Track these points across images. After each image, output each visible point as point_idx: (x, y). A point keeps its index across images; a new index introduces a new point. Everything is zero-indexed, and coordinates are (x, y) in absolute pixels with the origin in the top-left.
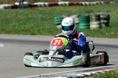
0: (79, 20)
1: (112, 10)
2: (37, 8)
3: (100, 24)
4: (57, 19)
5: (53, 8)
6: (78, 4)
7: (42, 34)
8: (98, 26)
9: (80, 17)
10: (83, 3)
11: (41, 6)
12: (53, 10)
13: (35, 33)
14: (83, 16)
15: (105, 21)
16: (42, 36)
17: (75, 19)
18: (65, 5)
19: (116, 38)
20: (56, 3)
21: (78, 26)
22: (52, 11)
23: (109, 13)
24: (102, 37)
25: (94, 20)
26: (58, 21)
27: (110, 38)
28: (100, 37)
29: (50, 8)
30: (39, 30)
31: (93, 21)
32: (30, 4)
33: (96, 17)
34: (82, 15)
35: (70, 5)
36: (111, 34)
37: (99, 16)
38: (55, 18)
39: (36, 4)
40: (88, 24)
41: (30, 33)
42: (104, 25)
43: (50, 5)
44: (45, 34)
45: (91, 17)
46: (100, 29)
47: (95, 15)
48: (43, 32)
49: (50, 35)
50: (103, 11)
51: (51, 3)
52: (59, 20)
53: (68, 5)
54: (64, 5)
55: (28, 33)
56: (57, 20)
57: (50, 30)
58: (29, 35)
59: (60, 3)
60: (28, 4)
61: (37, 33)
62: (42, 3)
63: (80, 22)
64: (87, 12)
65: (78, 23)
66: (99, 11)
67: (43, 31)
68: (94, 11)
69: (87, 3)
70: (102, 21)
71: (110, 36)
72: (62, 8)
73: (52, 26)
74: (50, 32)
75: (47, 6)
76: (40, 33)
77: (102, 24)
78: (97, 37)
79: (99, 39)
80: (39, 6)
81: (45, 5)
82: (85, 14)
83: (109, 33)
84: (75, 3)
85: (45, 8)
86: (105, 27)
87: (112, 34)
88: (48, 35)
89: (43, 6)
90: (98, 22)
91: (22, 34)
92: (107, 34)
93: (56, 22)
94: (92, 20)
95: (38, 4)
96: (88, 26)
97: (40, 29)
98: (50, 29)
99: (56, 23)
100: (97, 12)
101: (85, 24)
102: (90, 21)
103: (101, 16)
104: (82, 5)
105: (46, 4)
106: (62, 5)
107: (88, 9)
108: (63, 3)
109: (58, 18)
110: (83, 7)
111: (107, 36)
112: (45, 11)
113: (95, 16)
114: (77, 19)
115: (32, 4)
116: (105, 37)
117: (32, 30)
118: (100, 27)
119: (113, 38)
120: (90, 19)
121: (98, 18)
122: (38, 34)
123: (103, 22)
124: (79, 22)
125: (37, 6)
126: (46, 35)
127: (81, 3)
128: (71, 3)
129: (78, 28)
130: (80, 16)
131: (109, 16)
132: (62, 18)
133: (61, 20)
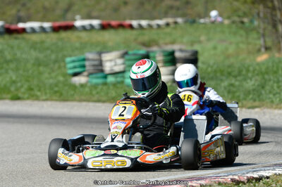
0: (124, 64)
1: (203, 38)
2: (25, 35)
4: (74, 61)
5: (63, 34)
6: (121, 26)
7: (37, 98)
8: (172, 77)
9: (127, 57)
10: (135, 23)
11: (33, 31)
12: (62, 39)
13: (20, 95)
14: (134, 54)
16: (36, 102)
17: (116, 62)
18: (92, 27)
21: (124, 77)
22: (60, 44)
23: (197, 47)
25: (160, 65)
26: (75, 67)
29: (54, 36)
30: (31, 89)
32: (7, 26)
33: (164, 56)
34: (130, 52)
35: (104, 27)
37: (172, 53)
38: (68, 59)
39: (21, 25)
41: (9, 96)
43: (56, 29)
44: (44, 97)
45: (154, 57)
47: (164, 51)
48: (39, 94)
49: (56, 100)
50: (182, 43)
51: (58, 24)
52: (77, 64)
53: (97, 27)
54: (88, 28)
55: (4, 96)
56: (71, 65)
57: (56, 89)
58: (7, 101)
59: (78, 23)
60: (2, 27)
61: (26, 96)
62: (36, 25)
63: (127, 69)
64: (144, 45)
65: (123, 72)
66: (173, 43)
67: (39, 90)
68: (161, 42)
69: (144, 23)
72: (83, 34)
73: (61, 78)
74: (56, 92)
75: (49, 30)
76: (32, 95)
80: (28, 30)
81: (43, 29)
82: (139, 50)
84: (114, 23)
85: (43, 36)
88: (52, 100)
89: (38, 30)
90: (171, 68)
93: (71, 69)
95: (28, 25)
97: (32, 87)
98: (56, 85)
99: (71, 71)
100: (166, 44)
104: (131, 27)
105: (47, 25)
106: (84, 28)
107: (146, 38)
108: (86, 22)
109: (73, 58)
110: (134, 32)
112: (42, 42)
113: (162, 54)
114: (120, 61)
115: (13, 27)
117: (13, 89)
121: (170, 58)
122: (28, 98)
124: (125, 68)
125: (24, 30)
126: (47, 100)
127: (128, 22)
128: (105, 22)
129: (122, 82)
130: (126, 53)
131: (196, 53)
132: (84, 60)
133: (82, 63)
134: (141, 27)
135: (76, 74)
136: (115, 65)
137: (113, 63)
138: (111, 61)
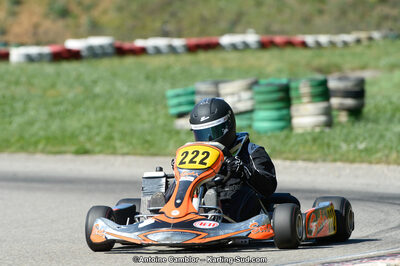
0: (252, 99)
2: (143, 59)
3: (328, 112)
4: (178, 96)
6: (290, 44)
7: (114, 152)
8: (323, 119)
9: (256, 88)
10: (310, 39)
11: (158, 51)
13: (88, 146)
14: (269, 85)
15: (350, 102)
16: (111, 158)
17: (240, 97)
18: (246, 46)
19: (371, 163)
20: (213, 39)
21: (251, 119)
24: (324, 160)
25: (305, 100)
26: (180, 105)
27: (352, 161)
28: (315, 161)
29: (188, 58)
30: (110, 138)
31: (301, 103)
32: (118, 43)
33: (312, 86)
34: (263, 81)
35: (264, 45)
36: (356, 147)
37: (324, 83)
39: (139, 43)
40: (284, 112)
41: (73, 148)
42: (343, 117)
43: (192, 49)
45: (297, 89)
46: (327, 130)
47: (311, 80)
48: (118, 144)
49: (142, 155)
51: (194, 41)
52: (183, 99)
53: (254, 45)
54: (241, 47)
55: (63, 148)
56: (175, 101)
57: (149, 138)
58: (69, 157)
59: (226, 40)
60: (111, 45)
61: (98, 149)
62: (162, 42)
63: (257, 107)
64: (320, 70)
65: (250, 112)
67: (121, 140)
69: (324, 39)
70: (335, 101)
71: (351, 156)
72: (232, 58)
73: (161, 121)
74: (146, 142)
75: (180, 50)
76: (108, 147)
77: (335, 113)
78: (304, 160)
79: (310, 165)
80: (151, 51)
81: (172, 49)
83: (352, 146)
84: (278, 39)
85: (172, 59)
86: (348, 121)
87: (362, 146)
88: (135, 154)
89: (164, 50)
90: (322, 105)
91: (43, 151)
92: (344, 147)
93: (174, 106)
94: (299, 97)
95: (150, 43)
96: (287, 121)
98: (151, 133)
99: (174, 111)
101: (274, 114)
102: (294, 102)
103: (333, 84)
104: (304, 45)
105: (178, 43)
106: (234, 47)
107: (323, 60)
108: (237, 39)
109: (178, 91)
110: (309, 53)
111: (342, 155)
112: (168, 67)
113: (309, 84)
114: (246, 95)
115: (127, 45)
116: (335, 160)
117: (82, 138)
118: (329, 124)
119: (362, 161)
120: (293, 94)
121: (320, 89)
122: (101, 152)
123: (341, 104)
124: (253, 105)
125: (142, 51)
126: (127, 154)
127: (299, 38)
128: (266, 38)
129: (250, 126)
130: (256, 83)
132: (193, 93)
133: (190, 98)
134: (318, 45)
135: (181, 115)
136: (240, 101)
137: (236, 98)
138: (233, 94)
